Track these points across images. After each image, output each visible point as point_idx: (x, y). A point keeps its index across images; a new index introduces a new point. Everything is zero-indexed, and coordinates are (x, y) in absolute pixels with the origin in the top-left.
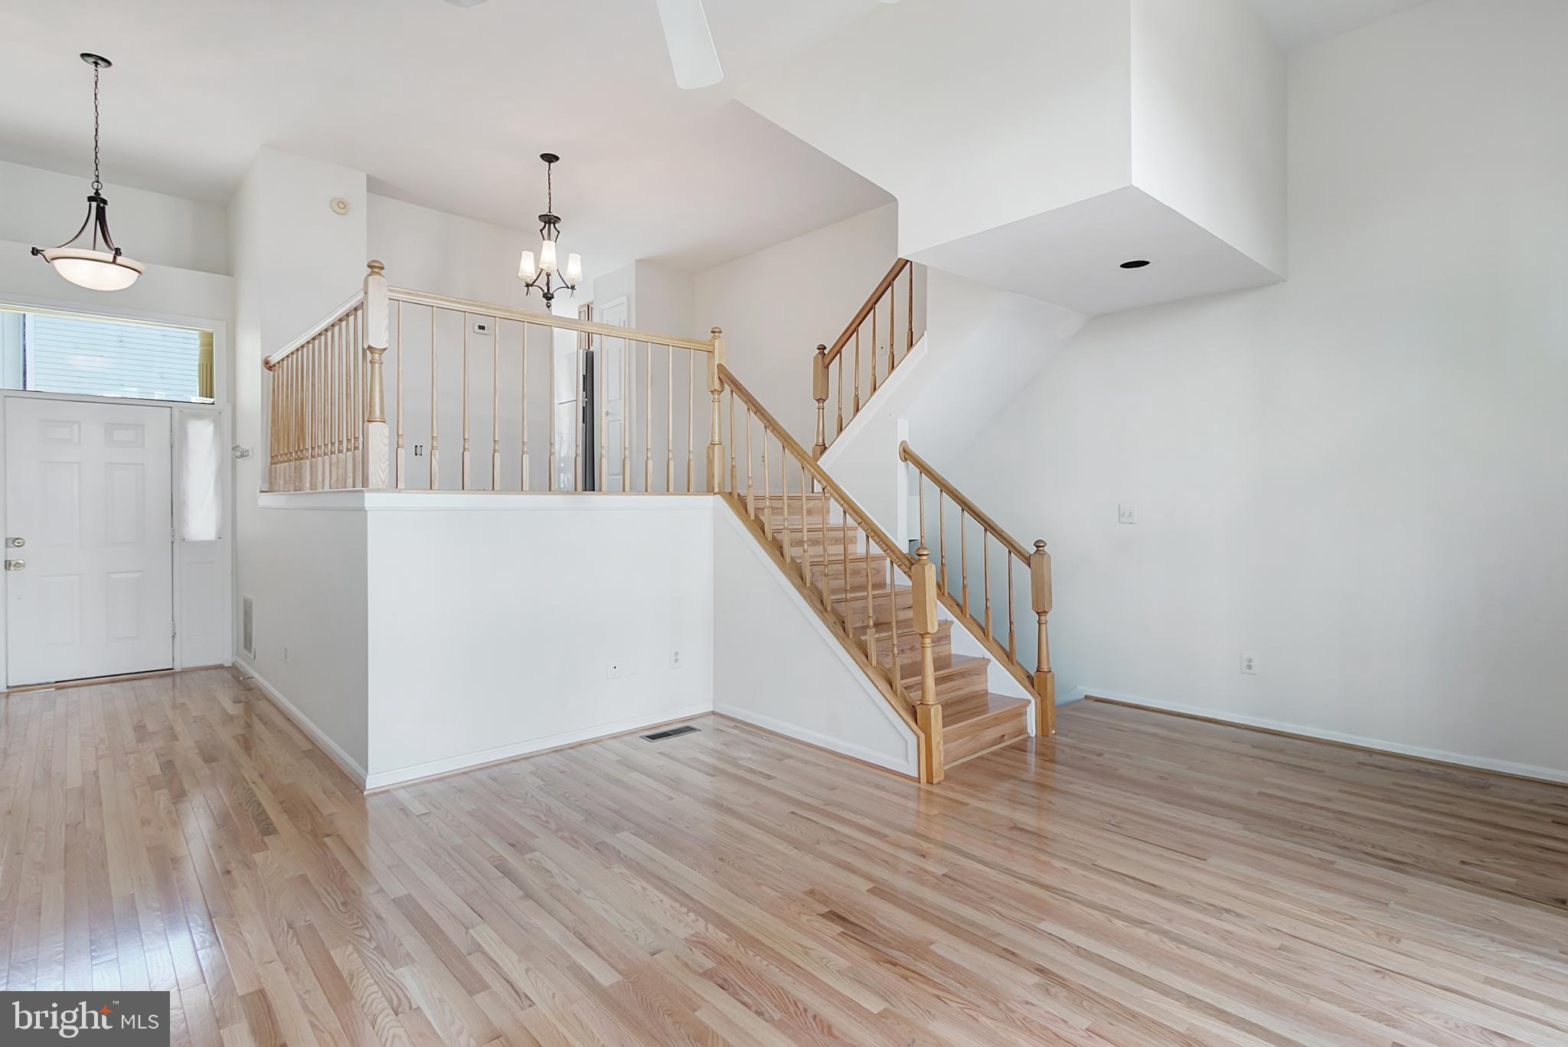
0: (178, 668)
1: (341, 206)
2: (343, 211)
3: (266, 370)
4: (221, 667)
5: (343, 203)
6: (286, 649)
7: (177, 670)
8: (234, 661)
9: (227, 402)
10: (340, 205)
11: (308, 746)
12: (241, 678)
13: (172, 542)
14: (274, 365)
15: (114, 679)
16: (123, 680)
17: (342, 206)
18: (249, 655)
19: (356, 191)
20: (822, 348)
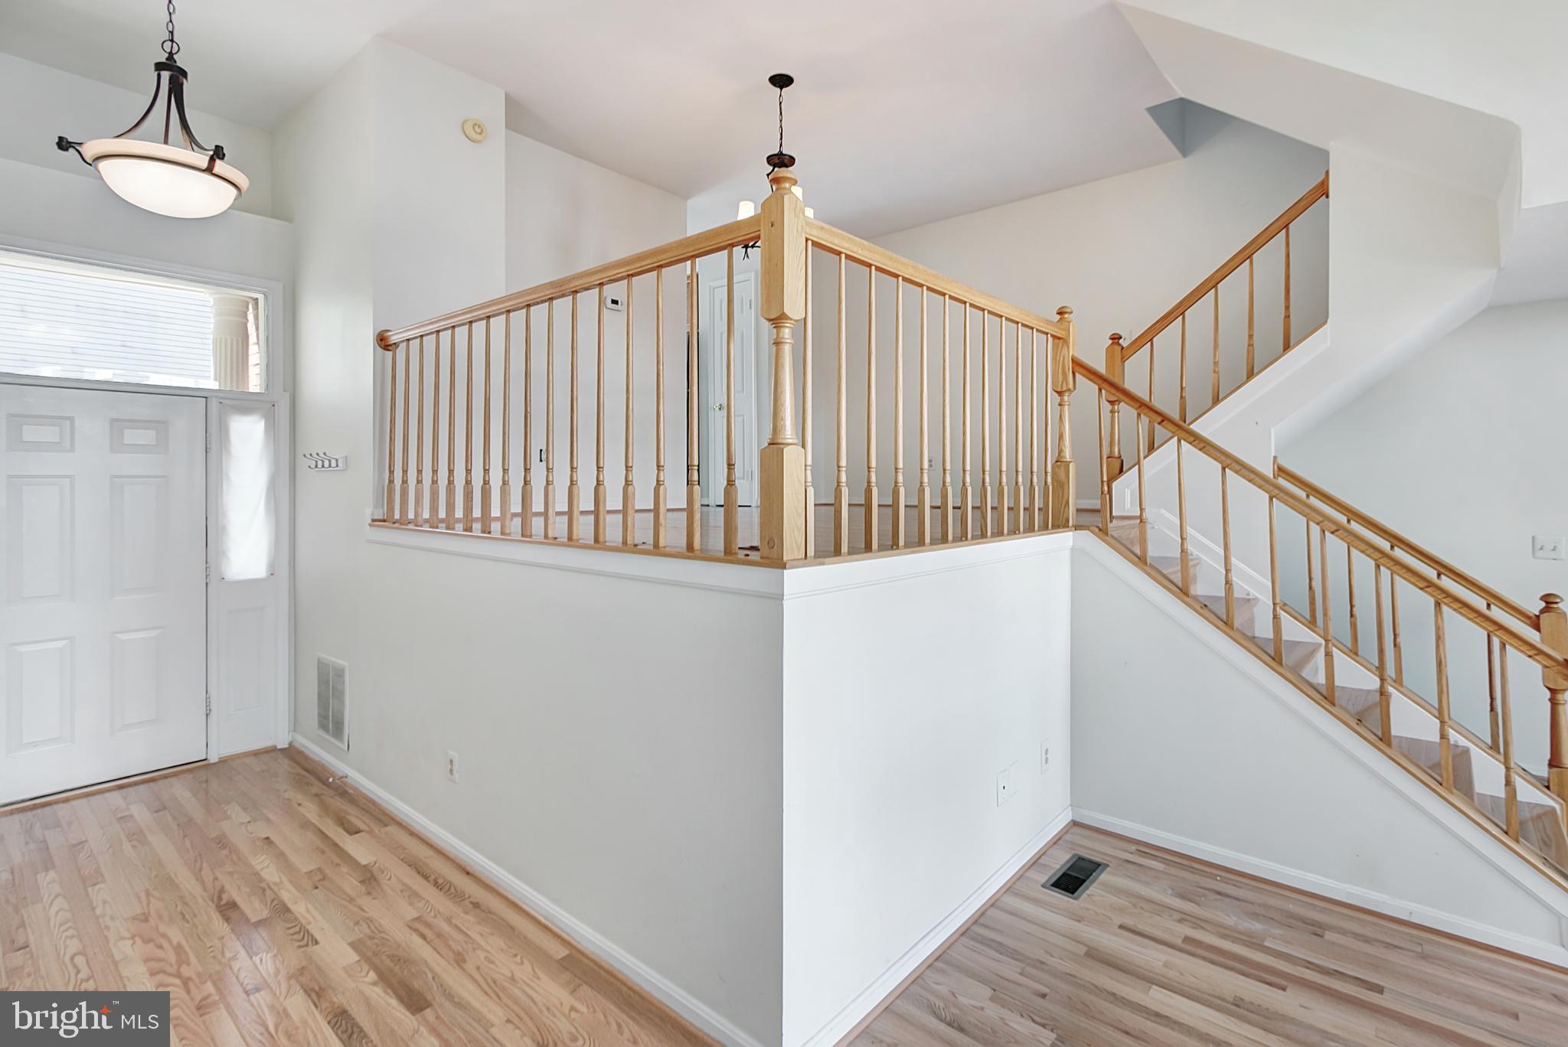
0: (213, 758)
1: (475, 132)
2: (478, 137)
3: (380, 350)
4: (271, 751)
5: (479, 126)
6: (451, 761)
7: (212, 762)
8: (290, 739)
9: (284, 391)
10: (476, 127)
11: (561, 952)
12: (331, 780)
13: (207, 584)
14: (390, 345)
15: (122, 784)
16: (136, 784)
17: (479, 131)
18: (340, 744)
19: (494, 114)
20: (1116, 338)
